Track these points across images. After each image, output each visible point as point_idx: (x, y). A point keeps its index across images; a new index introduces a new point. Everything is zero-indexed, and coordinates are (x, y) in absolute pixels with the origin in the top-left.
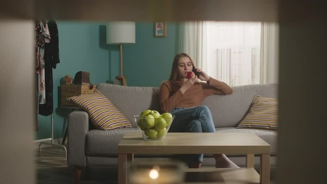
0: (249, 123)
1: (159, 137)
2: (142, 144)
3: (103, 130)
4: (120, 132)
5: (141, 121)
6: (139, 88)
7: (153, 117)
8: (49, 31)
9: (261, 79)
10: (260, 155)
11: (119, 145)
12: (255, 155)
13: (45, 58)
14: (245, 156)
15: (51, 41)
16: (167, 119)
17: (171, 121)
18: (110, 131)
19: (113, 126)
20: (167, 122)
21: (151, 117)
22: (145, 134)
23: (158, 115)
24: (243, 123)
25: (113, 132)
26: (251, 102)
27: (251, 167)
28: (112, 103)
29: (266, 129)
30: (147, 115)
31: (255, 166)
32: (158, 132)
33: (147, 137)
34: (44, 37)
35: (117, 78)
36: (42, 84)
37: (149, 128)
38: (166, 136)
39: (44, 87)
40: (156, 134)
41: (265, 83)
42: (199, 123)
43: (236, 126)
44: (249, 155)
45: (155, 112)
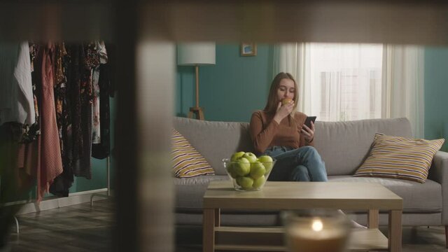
0: (369, 170)
1: (255, 187)
2: (233, 196)
3: (179, 177)
4: (201, 180)
5: (232, 165)
6: (223, 122)
7: (248, 161)
8: (106, 48)
9: (383, 113)
10: (389, 212)
11: (205, 197)
12: (380, 212)
13: (100, 84)
14: (367, 213)
15: (108, 61)
16: (265, 163)
17: (271, 166)
18: (188, 179)
19: (192, 173)
20: (266, 168)
21: (246, 160)
22: (238, 183)
23: (254, 158)
24: (362, 170)
25: (192, 180)
26: (372, 141)
27: (375, 227)
28: (190, 143)
29: (393, 178)
30: (240, 158)
31: (379, 226)
32: (255, 180)
33: (240, 187)
34: (99, 56)
35: (191, 110)
36: (96, 117)
37: (243, 175)
38: (265, 186)
39: (99, 121)
40: (252, 182)
41: (388, 117)
42: (304, 169)
43: (352, 173)
44: (372, 212)
45: (250, 155)
